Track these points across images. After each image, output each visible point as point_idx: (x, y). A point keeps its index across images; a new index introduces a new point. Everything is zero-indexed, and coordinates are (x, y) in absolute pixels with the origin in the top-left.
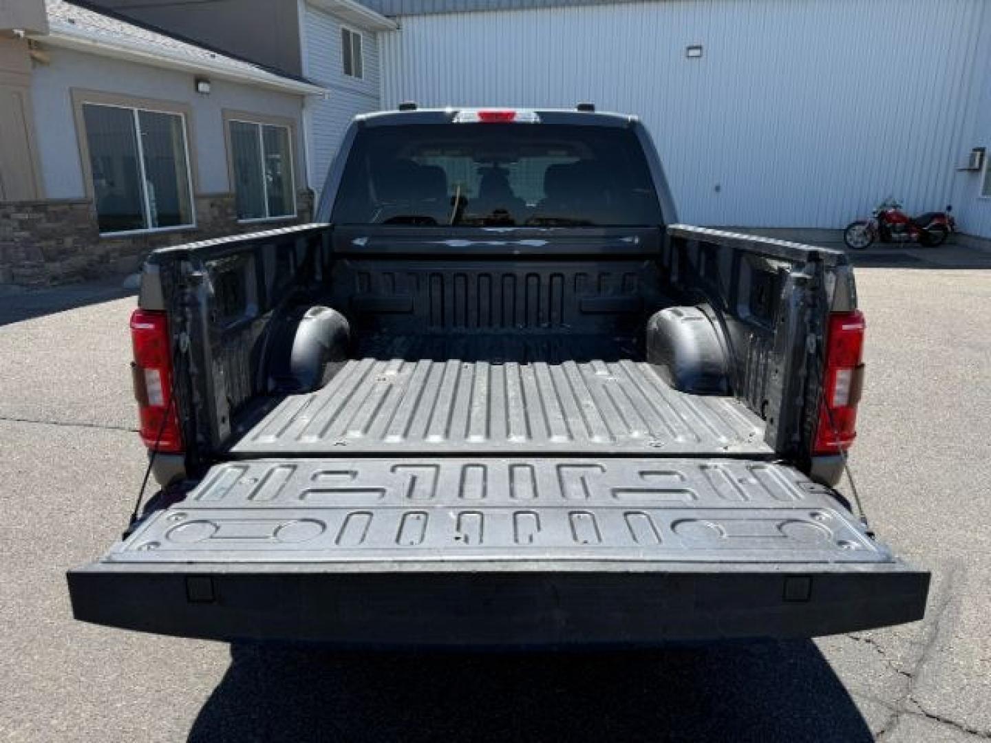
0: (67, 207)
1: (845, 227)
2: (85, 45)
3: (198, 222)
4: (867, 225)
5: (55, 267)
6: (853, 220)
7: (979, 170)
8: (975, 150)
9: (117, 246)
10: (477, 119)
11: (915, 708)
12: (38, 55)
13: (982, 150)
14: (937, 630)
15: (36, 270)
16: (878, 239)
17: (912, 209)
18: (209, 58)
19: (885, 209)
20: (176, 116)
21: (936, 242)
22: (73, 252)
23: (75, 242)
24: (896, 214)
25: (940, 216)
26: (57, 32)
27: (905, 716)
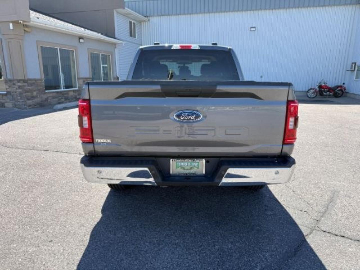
0: (34, 81)
1: (307, 90)
2: (42, 26)
3: (79, 87)
4: (315, 90)
5: (30, 102)
6: (310, 88)
7: (354, 70)
8: (353, 63)
9: (51, 95)
10: (179, 48)
11: (318, 229)
12: (26, 29)
13: (355, 63)
14: (328, 209)
15: (24, 103)
16: (318, 94)
17: (331, 84)
18: (84, 31)
19: (321, 84)
20: (72, 51)
21: (339, 96)
22: (36, 97)
23: (37, 93)
24: (325, 86)
25: (341, 87)
26: (33, 22)
27: (315, 231)
